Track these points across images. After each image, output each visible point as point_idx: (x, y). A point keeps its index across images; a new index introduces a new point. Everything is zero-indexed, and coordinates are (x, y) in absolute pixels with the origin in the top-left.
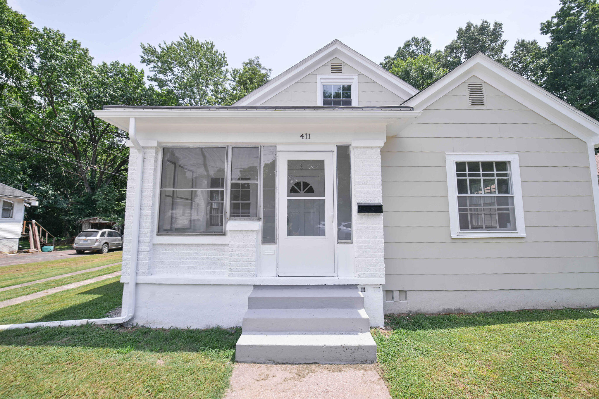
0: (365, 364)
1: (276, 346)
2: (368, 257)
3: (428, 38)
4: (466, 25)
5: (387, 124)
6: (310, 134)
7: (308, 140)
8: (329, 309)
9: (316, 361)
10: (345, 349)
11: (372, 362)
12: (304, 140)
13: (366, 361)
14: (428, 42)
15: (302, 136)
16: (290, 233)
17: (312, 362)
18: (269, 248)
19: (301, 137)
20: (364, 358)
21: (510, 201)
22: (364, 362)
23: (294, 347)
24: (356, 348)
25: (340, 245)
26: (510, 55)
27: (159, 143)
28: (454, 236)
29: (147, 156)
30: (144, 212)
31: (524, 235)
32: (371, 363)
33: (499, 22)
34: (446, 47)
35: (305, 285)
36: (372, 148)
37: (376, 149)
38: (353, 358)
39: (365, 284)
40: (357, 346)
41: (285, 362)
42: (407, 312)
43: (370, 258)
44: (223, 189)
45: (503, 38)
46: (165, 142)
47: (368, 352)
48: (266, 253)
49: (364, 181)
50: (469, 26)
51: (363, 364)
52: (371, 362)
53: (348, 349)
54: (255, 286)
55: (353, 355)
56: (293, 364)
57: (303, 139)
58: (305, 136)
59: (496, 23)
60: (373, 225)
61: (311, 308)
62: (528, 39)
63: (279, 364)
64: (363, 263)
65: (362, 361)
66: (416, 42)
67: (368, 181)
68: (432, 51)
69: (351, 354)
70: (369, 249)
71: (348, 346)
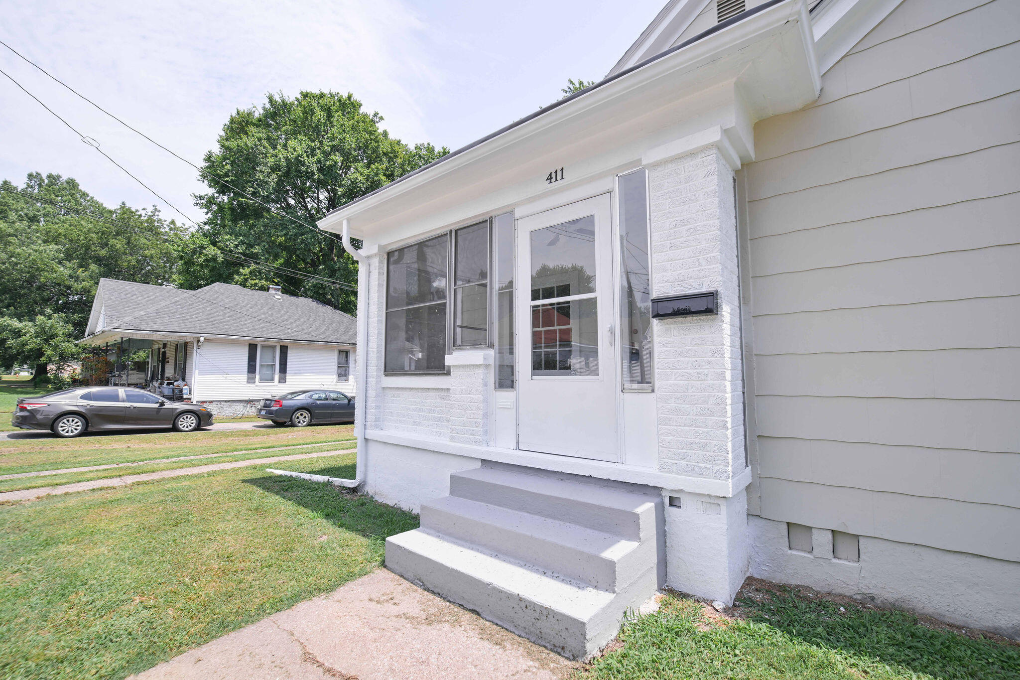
0: (559, 654)
1: (426, 558)
2: (685, 425)
5: (734, 80)
6: (562, 170)
7: (560, 182)
8: (568, 524)
9: (478, 610)
10: (523, 605)
11: (574, 658)
12: (554, 184)
13: (563, 648)
15: (550, 178)
17: (471, 607)
18: (506, 397)
19: (547, 179)
20: (558, 641)
22: (560, 650)
23: (447, 568)
24: (545, 613)
25: (627, 396)
27: (381, 248)
29: (372, 267)
30: (370, 344)
32: (572, 658)
35: (553, 472)
36: (692, 154)
37: (703, 155)
38: (538, 632)
39: (676, 488)
40: (546, 608)
41: (436, 591)
42: (859, 597)
43: (691, 426)
44: (445, 301)
46: (389, 244)
47: (567, 629)
48: (500, 405)
49: (673, 241)
51: (555, 652)
52: (573, 656)
53: (529, 608)
54: (484, 461)
55: (539, 624)
56: (444, 599)
57: (551, 182)
58: (553, 175)
60: (695, 347)
61: (536, 514)
63: (428, 590)
64: (672, 438)
65: (555, 646)
67: (685, 239)
69: (534, 620)
70: (687, 406)
71: (530, 602)
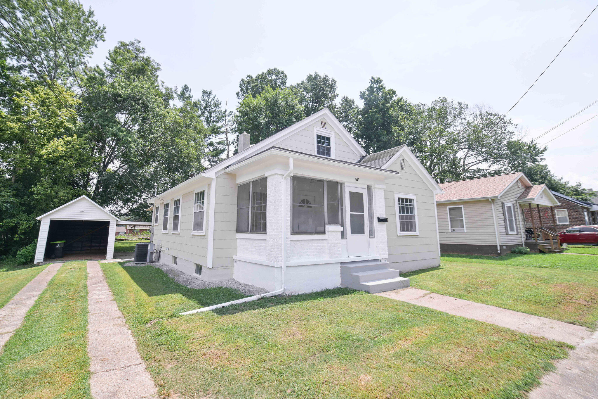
2: (382, 245)
3: (285, 73)
4: (314, 73)
12: (357, 181)
14: (286, 76)
16: (352, 233)
18: (344, 241)
19: (355, 179)
21: (413, 218)
25: (370, 239)
26: (339, 106)
28: (399, 235)
31: (418, 234)
33: (335, 79)
34: (297, 84)
37: (382, 190)
39: (381, 258)
45: (337, 92)
48: (343, 244)
49: (379, 206)
50: (317, 75)
54: (341, 263)
59: (333, 80)
60: (383, 229)
62: (350, 98)
66: (276, 72)
67: (381, 206)
68: (288, 84)
